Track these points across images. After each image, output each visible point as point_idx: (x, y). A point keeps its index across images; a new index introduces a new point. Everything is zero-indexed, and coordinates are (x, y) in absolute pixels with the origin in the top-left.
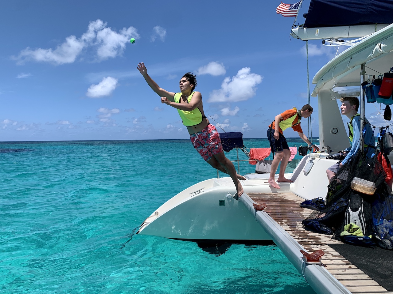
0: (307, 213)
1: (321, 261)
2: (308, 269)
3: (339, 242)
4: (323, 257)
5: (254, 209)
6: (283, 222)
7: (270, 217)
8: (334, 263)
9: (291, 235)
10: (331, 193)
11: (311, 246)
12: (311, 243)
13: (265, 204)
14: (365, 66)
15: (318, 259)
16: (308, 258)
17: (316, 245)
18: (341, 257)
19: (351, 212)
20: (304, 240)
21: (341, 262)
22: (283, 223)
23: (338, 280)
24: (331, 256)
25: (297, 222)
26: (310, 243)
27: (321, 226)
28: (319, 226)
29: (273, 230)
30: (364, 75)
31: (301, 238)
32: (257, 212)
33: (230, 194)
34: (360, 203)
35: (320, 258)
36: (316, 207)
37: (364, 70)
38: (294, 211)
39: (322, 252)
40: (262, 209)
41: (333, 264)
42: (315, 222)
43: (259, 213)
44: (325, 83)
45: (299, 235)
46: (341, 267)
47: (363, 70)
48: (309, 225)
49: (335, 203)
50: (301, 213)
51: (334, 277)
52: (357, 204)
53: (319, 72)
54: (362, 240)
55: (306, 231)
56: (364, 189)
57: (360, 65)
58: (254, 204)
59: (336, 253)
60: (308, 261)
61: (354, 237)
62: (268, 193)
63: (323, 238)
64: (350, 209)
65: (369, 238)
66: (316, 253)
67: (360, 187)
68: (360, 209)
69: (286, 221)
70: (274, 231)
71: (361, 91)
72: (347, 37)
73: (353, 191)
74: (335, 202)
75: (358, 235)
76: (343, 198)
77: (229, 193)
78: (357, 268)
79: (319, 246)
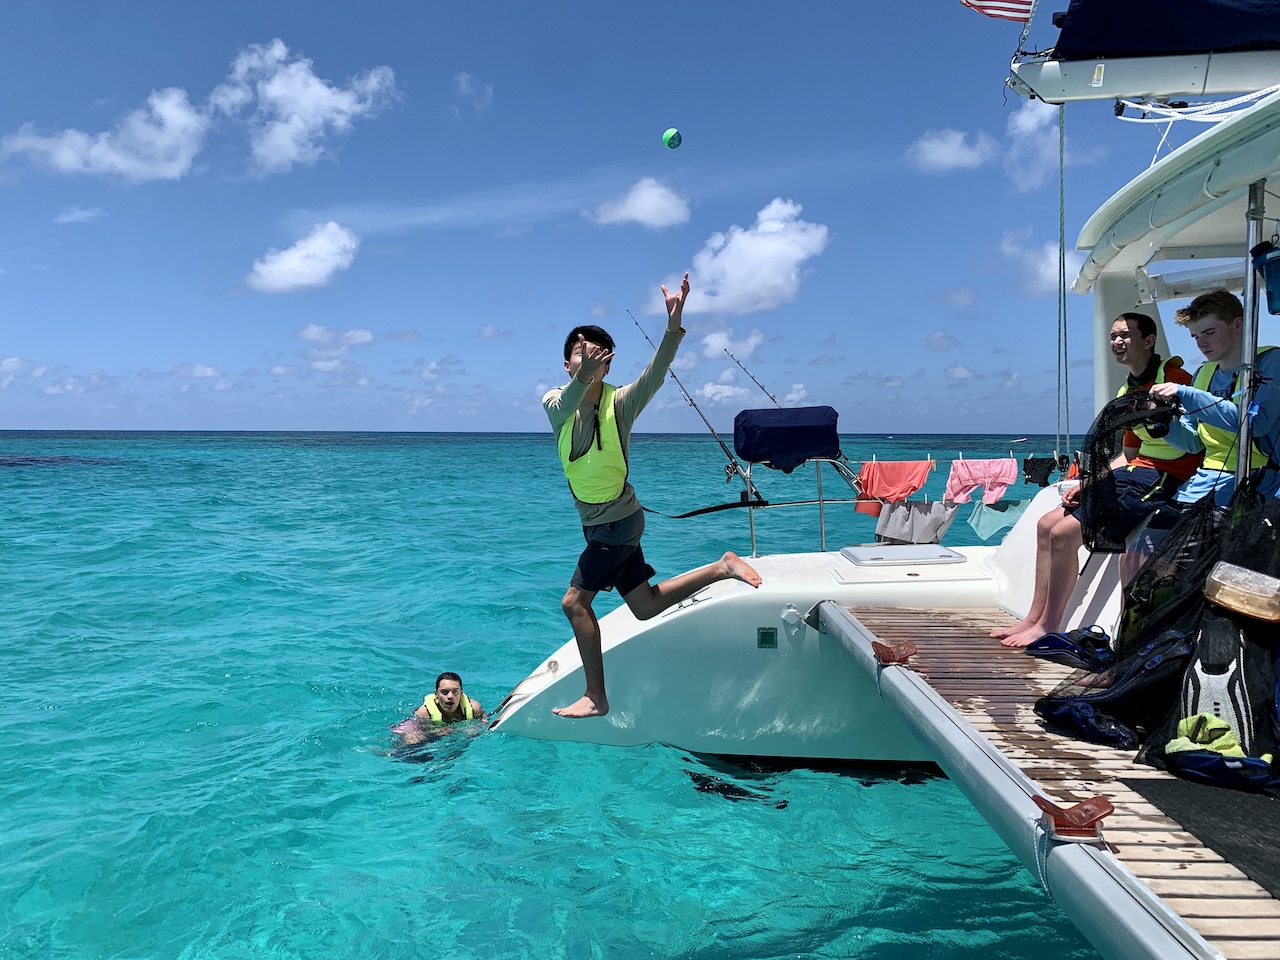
0: (1052, 677)
1: (1103, 832)
2: (1057, 857)
3: (1159, 773)
4: (1108, 821)
5: (874, 660)
6: (970, 703)
7: (929, 687)
8: (1144, 842)
9: (999, 747)
10: (1135, 611)
11: (1067, 784)
12: (1068, 774)
13: (908, 644)
14: (1264, 190)
15: (1093, 826)
16: (1059, 823)
17: (1083, 782)
18: (1168, 822)
19: (1203, 677)
20: (1044, 763)
21: (1169, 838)
22: (972, 706)
23: (1158, 895)
24: (1136, 818)
25: (1018, 705)
26: (1062, 772)
27: (1099, 720)
28: (1092, 721)
29: (940, 729)
30: (1259, 221)
31: (1032, 756)
32: (885, 671)
33: (792, 610)
34: (1234, 647)
35: (1097, 823)
36: (1082, 656)
37: (1259, 205)
38: (1006, 670)
39: (1104, 804)
40: (903, 661)
41: (1140, 844)
42: (1081, 704)
43: (892, 673)
44: (1122, 247)
45: (1025, 747)
46: (1168, 853)
47: (1256, 202)
48: (1057, 713)
49: (1149, 646)
50: (1029, 676)
51: (1143, 885)
52: (1223, 649)
53: (1101, 209)
54: (1236, 769)
55: (1050, 736)
56: (1250, 601)
57: (1248, 188)
58: (874, 644)
59: (1150, 809)
60: (1059, 832)
61: (1212, 759)
62: (919, 609)
63: (1106, 758)
64: (1198, 666)
65: (1263, 762)
66: (1086, 807)
67: (1236, 597)
68: (1233, 666)
69: (981, 700)
70: (944, 733)
71: (1247, 275)
72: (1201, 91)
73: (1212, 606)
74: (1149, 642)
75: (1226, 753)
76: (1177, 628)
77: (789, 607)
78: (1220, 858)
79: (1095, 786)
